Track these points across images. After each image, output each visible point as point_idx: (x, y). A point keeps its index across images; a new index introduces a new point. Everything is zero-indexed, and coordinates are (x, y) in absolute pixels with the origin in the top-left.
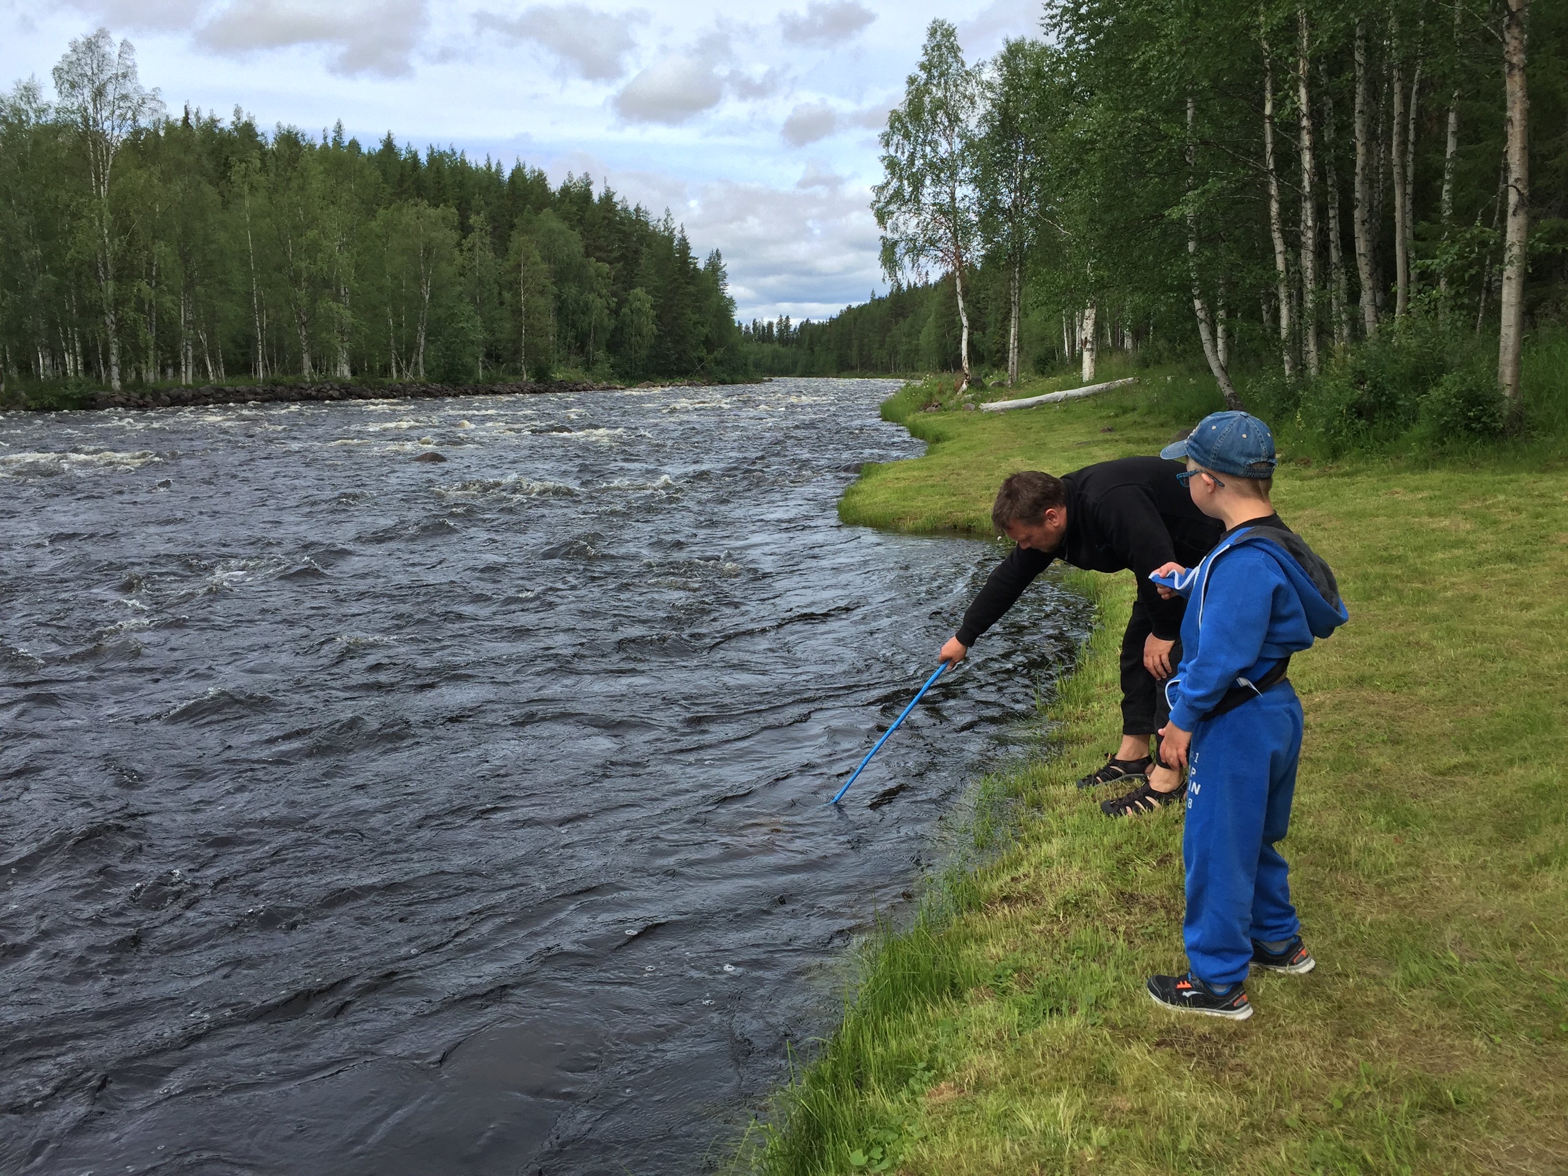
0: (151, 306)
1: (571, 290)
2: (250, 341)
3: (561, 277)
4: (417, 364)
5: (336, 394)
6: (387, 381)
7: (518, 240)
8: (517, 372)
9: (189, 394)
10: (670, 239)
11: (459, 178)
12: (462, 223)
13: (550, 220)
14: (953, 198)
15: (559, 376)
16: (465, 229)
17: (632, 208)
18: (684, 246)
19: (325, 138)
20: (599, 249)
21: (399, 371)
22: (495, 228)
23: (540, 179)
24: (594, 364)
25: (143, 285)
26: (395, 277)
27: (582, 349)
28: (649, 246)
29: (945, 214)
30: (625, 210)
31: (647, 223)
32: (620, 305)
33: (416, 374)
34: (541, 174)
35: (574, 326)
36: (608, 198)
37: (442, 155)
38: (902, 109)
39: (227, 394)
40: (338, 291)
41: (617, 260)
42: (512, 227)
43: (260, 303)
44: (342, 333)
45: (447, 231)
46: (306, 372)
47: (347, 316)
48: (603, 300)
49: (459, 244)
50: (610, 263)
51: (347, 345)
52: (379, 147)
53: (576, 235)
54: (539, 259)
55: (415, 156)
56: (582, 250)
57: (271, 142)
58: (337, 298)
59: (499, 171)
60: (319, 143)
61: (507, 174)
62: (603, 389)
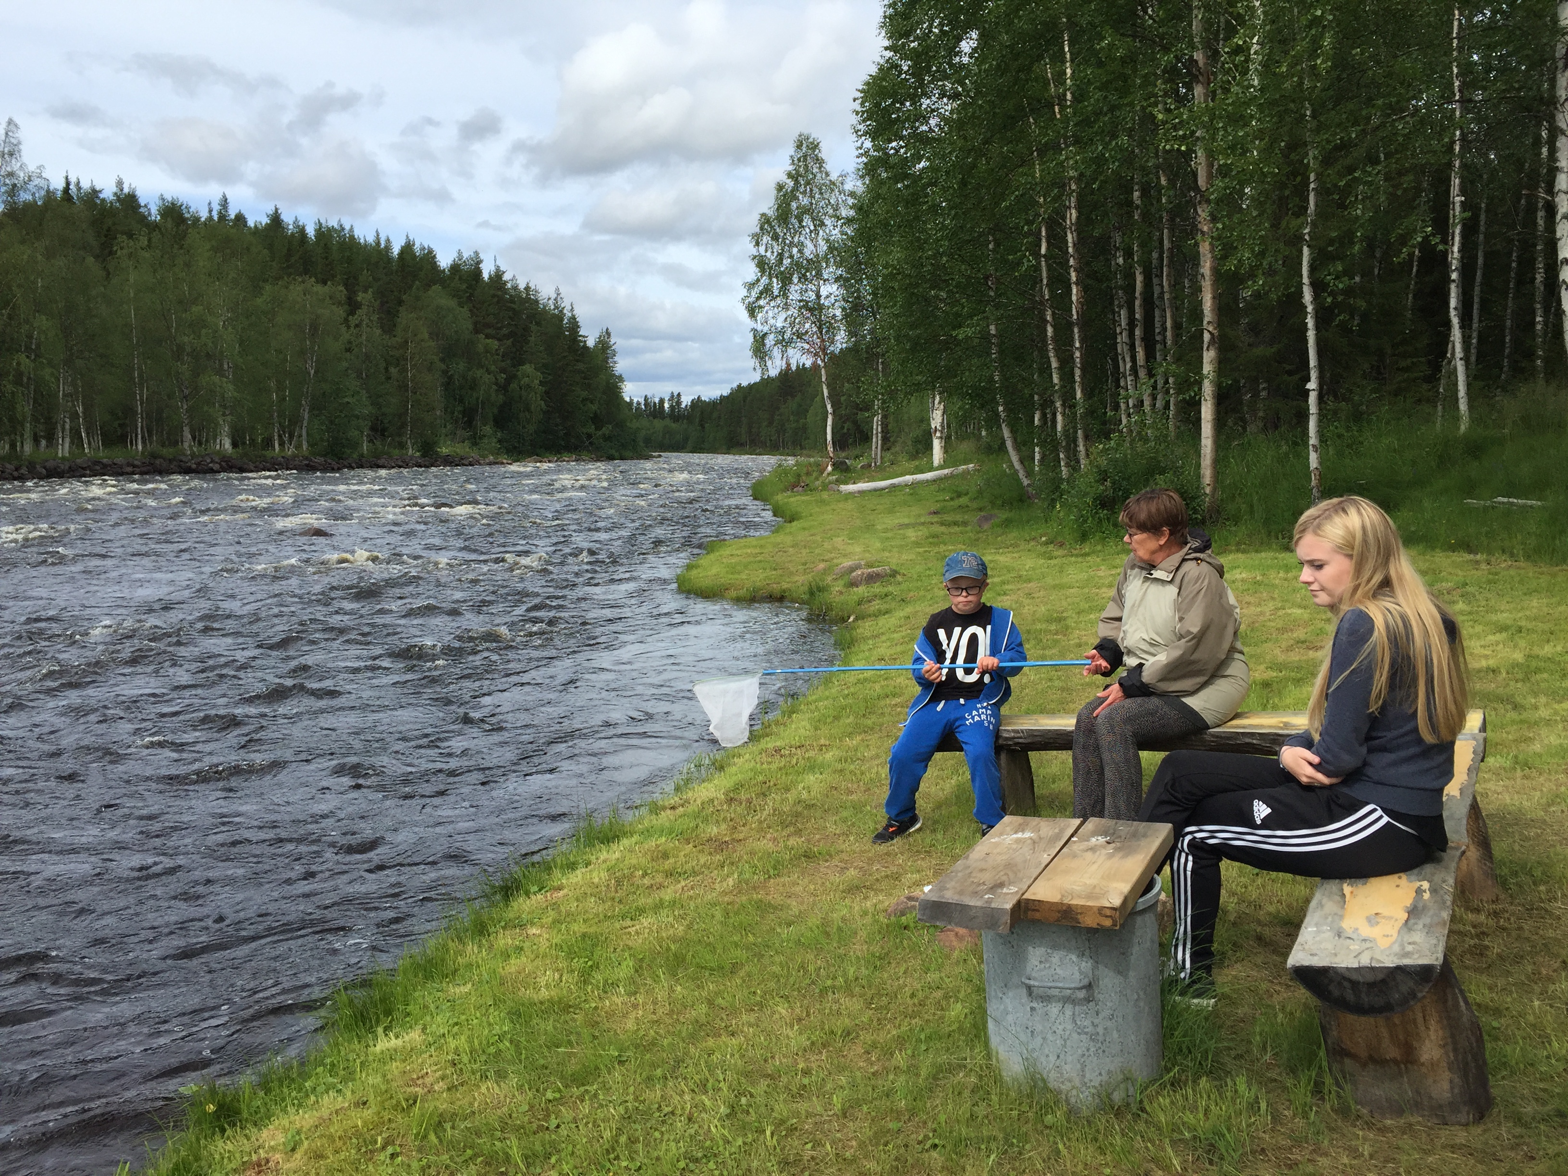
0: (29, 378)
1: (459, 366)
2: (129, 412)
3: (449, 352)
4: (300, 436)
5: (216, 467)
6: (269, 453)
7: (405, 317)
8: (402, 446)
9: (65, 466)
10: (560, 317)
11: (347, 254)
12: (349, 298)
13: (438, 297)
14: (818, 296)
15: (444, 450)
16: (353, 306)
17: (522, 286)
18: (574, 324)
19: (210, 211)
20: (488, 326)
21: (282, 444)
22: (382, 304)
23: (429, 257)
24: (480, 438)
25: (23, 357)
26: (279, 351)
27: (469, 424)
28: (538, 324)
29: (811, 310)
30: (515, 288)
31: (537, 302)
32: (509, 381)
33: (299, 446)
34: (430, 251)
35: (461, 401)
36: (498, 276)
37: (331, 230)
38: (771, 213)
39: (105, 466)
40: (221, 365)
41: (507, 336)
42: (400, 303)
43: (141, 376)
44: (225, 407)
45: (334, 307)
46: (186, 445)
47: (230, 391)
48: (491, 376)
49: (346, 320)
50: (499, 340)
51: (229, 418)
52: (265, 221)
53: (465, 312)
54: (426, 336)
55: (302, 231)
56: (471, 327)
57: (155, 215)
58: (220, 372)
59: (388, 247)
60: (204, 215)
61: (396, 250)
62: (490, 464)
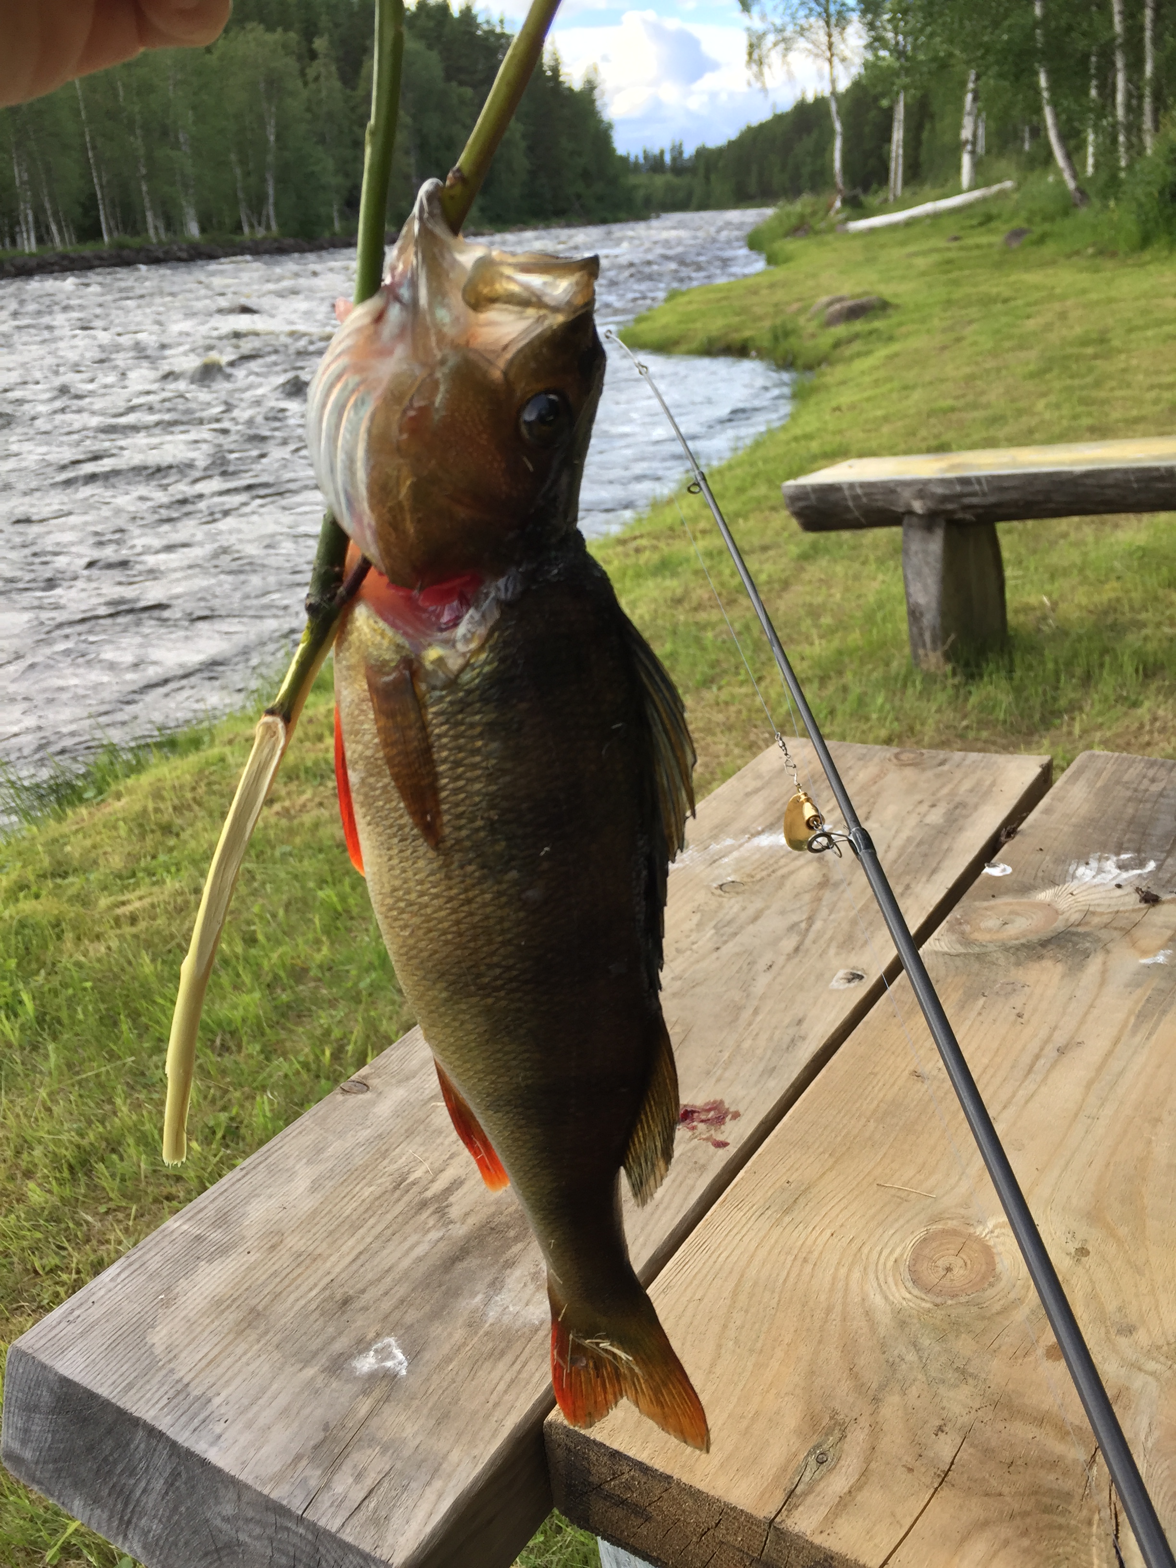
1: (433, 122)
2: (90, 200)
4: (268, 216)
5: (184, 255)
6: (237, 238)
7: (367, 65)
9: (33, 263)
12: (304, 49)
16: (308, 55)
17: (496, 19)
20: (460, 70)
21: (252, 226)
22: (347, 54)
30: (489, 21)
33: (268, 228)
39: (72, 260)
40: (177, 137)
42: (364, 50)
43: (96, 156)
44: (186, 186)
45: (287, 59)
46: (151, 233)
47: (189, 166)
49: (302, 75)
51: (193, 199)
53: (434, 55)
56: (442, 73)
58: (175, 146)
